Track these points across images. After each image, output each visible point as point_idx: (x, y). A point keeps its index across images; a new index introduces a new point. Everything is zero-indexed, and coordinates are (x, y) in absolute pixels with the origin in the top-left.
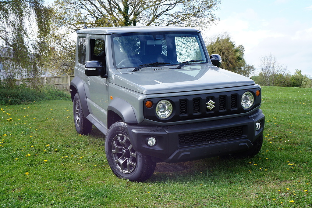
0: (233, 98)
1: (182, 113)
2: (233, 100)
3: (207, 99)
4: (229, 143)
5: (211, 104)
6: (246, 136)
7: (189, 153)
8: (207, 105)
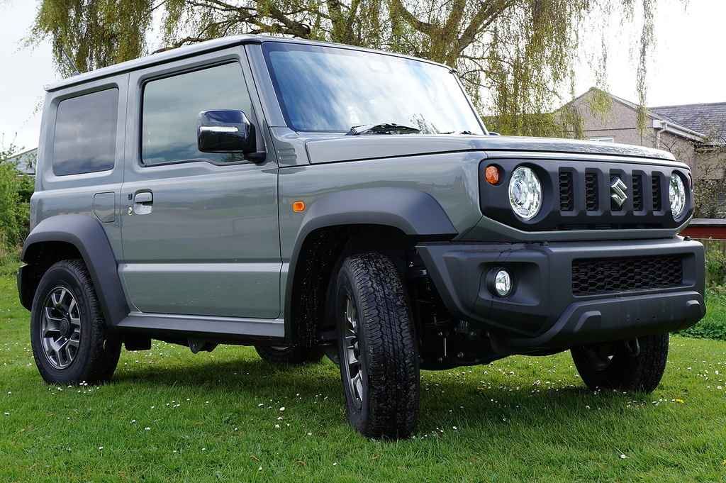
1: (564, 208)
3: (611, 176)
5: (620, 191)
6: (694, 283)
7: (598, 313)
8: (613, 191)
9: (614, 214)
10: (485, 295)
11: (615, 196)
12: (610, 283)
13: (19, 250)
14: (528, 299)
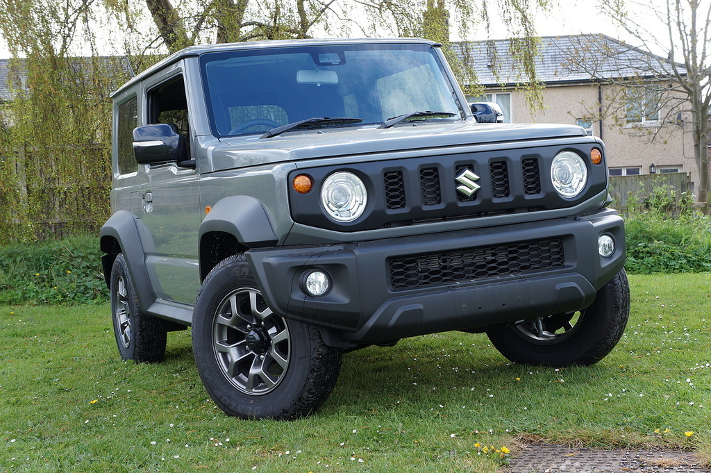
0: (527, 168)
1: (393, 207)
2: (528, 171)
3: (457, 168)
4: (529, 281)
5: (468, 182)
6: (575, 265)
7: (421, 307)
8: (459, 183)
9: (461, 204)
10: (297, 296)
11: (460, 188)
12: (426, 277)
13: (99, 239)
14: (340, 298)
